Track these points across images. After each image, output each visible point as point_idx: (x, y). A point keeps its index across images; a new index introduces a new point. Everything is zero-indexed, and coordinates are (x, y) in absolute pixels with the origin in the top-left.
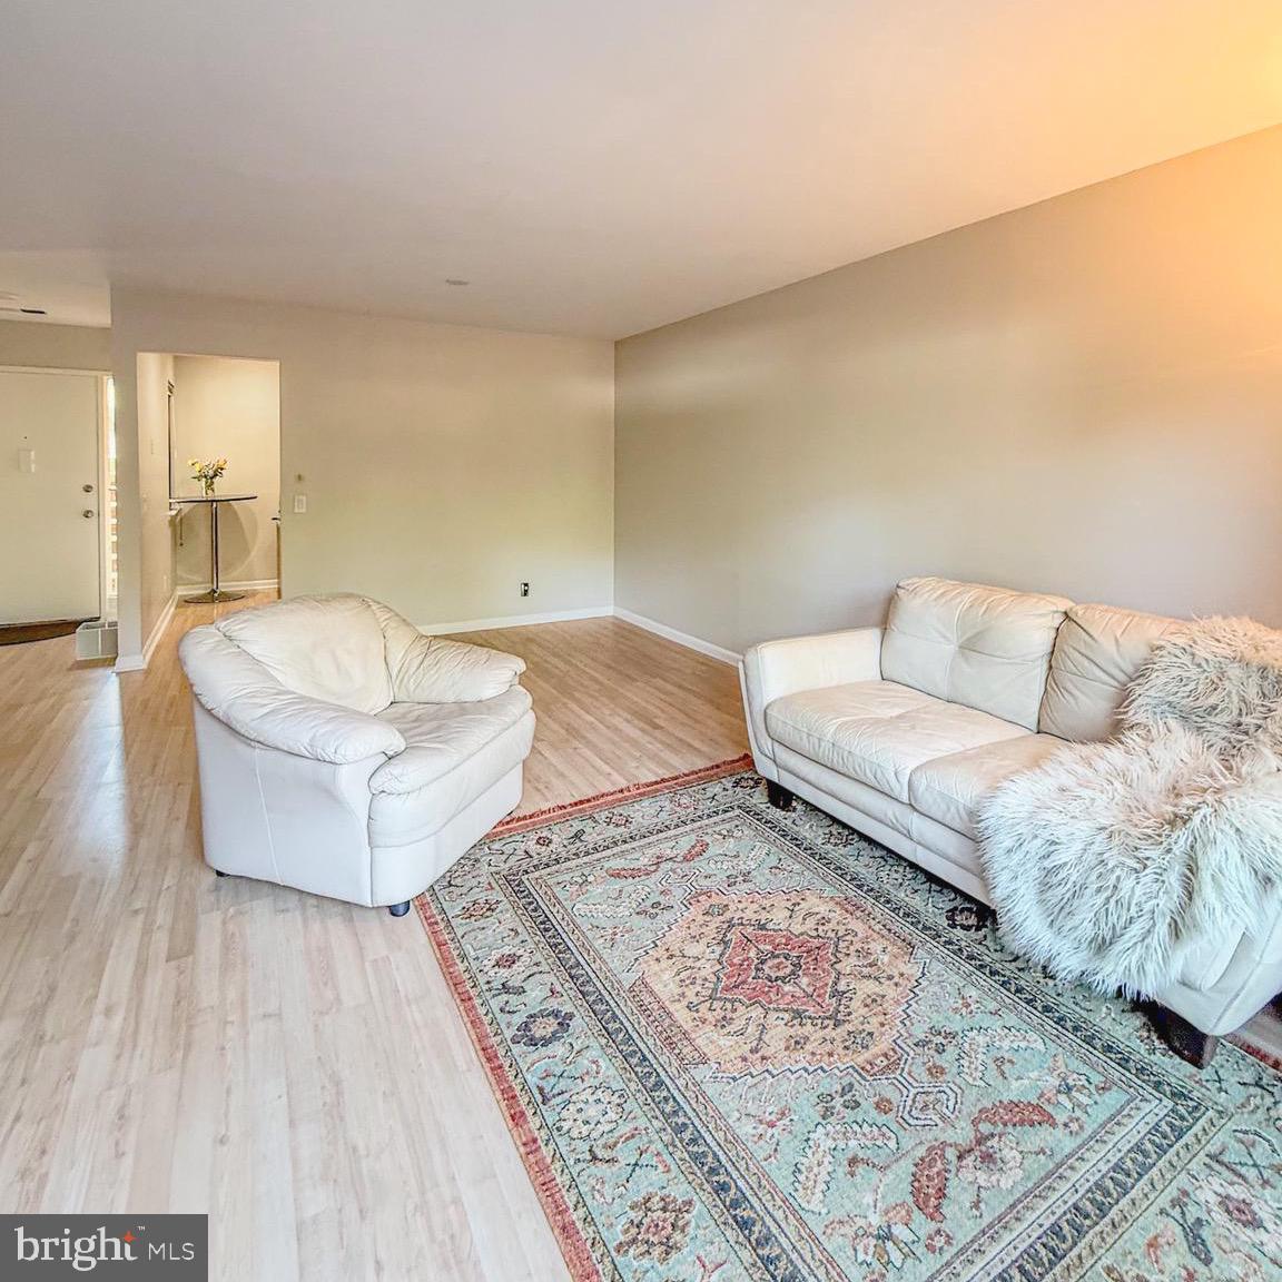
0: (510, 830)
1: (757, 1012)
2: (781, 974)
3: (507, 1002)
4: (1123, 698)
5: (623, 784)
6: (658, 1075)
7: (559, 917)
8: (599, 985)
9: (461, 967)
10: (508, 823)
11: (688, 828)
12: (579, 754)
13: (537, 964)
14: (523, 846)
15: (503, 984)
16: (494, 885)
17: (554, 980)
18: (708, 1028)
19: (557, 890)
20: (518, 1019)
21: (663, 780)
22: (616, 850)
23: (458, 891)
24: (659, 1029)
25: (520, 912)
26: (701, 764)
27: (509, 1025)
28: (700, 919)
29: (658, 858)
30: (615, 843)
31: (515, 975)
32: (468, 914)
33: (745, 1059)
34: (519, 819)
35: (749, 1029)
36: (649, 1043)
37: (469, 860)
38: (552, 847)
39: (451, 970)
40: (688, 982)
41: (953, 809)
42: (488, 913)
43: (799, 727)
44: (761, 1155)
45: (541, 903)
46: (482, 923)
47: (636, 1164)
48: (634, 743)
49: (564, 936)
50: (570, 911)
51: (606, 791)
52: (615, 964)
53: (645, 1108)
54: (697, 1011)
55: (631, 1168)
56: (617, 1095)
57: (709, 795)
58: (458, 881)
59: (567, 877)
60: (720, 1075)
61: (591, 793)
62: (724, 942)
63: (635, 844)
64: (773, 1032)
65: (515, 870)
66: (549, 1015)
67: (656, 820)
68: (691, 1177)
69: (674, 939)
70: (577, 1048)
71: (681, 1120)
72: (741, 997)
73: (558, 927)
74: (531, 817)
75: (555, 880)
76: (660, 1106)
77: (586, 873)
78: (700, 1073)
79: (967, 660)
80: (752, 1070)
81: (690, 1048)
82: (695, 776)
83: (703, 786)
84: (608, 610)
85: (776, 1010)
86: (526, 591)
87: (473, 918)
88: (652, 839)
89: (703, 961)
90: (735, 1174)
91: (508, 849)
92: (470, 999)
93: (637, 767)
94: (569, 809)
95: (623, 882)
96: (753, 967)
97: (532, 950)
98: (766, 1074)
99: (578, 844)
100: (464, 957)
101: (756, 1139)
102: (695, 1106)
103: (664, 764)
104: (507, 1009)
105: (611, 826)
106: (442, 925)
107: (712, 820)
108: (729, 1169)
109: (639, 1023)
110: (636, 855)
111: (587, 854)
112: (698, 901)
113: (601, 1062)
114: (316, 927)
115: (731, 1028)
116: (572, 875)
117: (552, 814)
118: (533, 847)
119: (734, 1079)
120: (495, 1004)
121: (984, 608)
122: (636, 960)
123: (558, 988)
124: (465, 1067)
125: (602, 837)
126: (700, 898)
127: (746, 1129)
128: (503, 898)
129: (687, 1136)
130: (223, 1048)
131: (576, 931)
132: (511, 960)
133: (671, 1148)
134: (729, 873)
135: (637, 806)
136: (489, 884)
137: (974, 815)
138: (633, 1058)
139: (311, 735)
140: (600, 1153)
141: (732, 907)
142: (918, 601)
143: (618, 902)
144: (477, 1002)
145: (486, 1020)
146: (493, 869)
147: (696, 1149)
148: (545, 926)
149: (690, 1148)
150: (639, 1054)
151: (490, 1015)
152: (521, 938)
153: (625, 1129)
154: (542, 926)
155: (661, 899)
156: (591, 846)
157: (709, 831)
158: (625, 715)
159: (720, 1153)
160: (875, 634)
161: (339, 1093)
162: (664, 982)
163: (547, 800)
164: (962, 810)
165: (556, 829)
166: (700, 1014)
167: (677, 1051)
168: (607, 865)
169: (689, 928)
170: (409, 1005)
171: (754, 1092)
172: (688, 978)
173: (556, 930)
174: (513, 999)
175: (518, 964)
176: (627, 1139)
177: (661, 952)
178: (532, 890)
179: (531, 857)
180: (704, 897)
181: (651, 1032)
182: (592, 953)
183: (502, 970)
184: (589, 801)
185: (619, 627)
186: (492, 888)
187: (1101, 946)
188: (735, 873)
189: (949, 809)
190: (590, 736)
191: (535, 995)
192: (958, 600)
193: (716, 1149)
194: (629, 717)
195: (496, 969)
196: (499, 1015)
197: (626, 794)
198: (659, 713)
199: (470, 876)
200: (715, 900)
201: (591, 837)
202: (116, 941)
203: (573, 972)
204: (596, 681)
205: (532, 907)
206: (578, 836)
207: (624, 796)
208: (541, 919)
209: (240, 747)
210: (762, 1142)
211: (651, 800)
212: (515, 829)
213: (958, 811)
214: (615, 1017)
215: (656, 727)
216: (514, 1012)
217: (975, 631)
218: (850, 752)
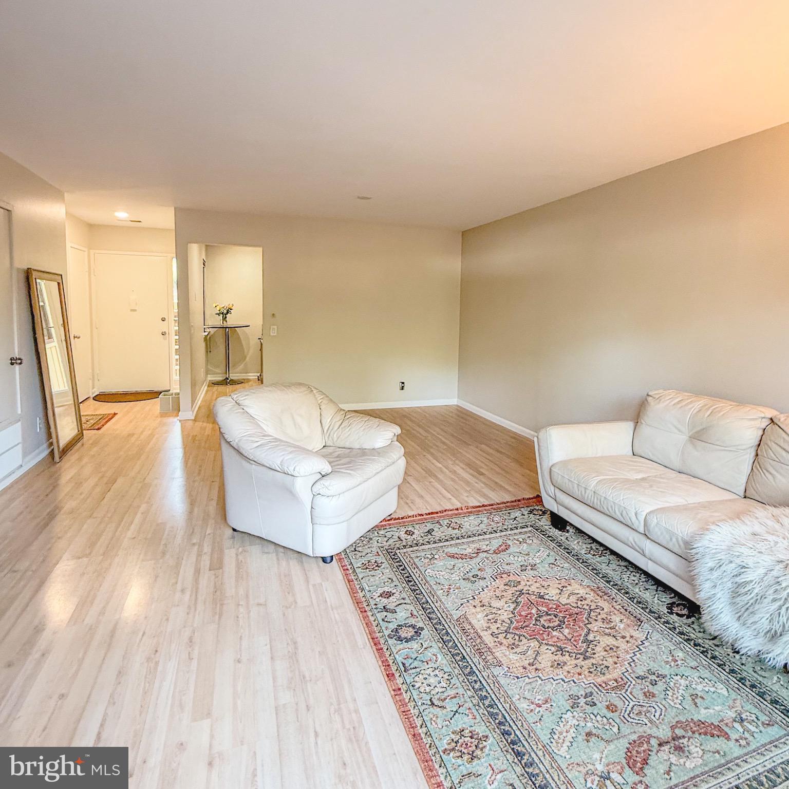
0: (390, 525)
1: (533, 644)
2: (551, 625)
3: (386, 616)
5: (459, 505)
6: (471, 668)
7: (417, 576)
8: (439, 615)
9: (361, 595)
10: (389, 520)
11: (498, 535)
12: (432, 485)
13: (403, 599)
14: (397, 534)
15: (384, 607)
16: (380, 553)
17: (413, 608)
18: (503, 648)
19: (416, 560)
20: (392, 626)
21: (483, 506)
22: (453, 542)
23: (360, 554)
24: (474, 644)
25: (394, 570)
26: (508, 498)
27: (387, 628)
28: (502, 587)
29: (478, 550)
30: (452, 539)
31: (391, 602)
32: (365, 567)
33: (525, 668)
34: (395, 519)
35: (529, 652)
36: (468, 651)
37: (366, 538)
38: (414, 536)
39: (355, 595)
40: (492, 621)
41: (674, 540)
42: (377, 568)
43: (572, 480)
44: (531, 720)
45: (406, 566)
46: (373, 573)
47: (457, 711)
48: (468, 483)
49: (420, 586)
50: (423, 573)
51: (448, 508)
52: (449, 605)
53: (463, 684)
54: (497, 638)
55: (453, 713)
56: (447, 674)
57: (512, 516)
58: (360, 549)
59: (423, 554)
60: (509, 674)
61: (439, 509)
62: (517, 603)
63: (463, 540)
64: (544, 656)
65: (392, 547)
66: (409, 626)
67: (477, 528)
68: (488, 724)
69: (486, 596)
70: (425, 646)
71: (484, 693)
72: (525, 634)
73: (416, 581)
74: (402, 518)
75: (415, 555)
76: (472, 684)
77: (434, 553)
78: (497, 671)
79: (694, 445)
80: (529, 675)
81: (491, 657)
82: (504, 505)
83: (509, 511)
84: (454, 401)
85: (547, 644)
86: (403, 387)
87: (368, 570)
88: (475, 538)
89: (503, 611)
90: (515, 727)
91: (389, 535)
92: (365, 611)
93: (467, 496)
94: (425, 517)
95: (456, 561)
96: (534, 618)
97: (400, 592)
98: (538, 679)
99: (430, 536)
100: (363, 590)
101: (529, 711)
102: (492, 688)
103: (485, 496)
104: (386, 620)
105: (450, 529)
106: (351, 571)
107: (513, 532)
108: (511, 724)
109: (462, 639)
110: (464, 547)
111: (435, 542)
112: (502, 577)
113: (438, 656)
114: (284, 563)
115: (518, 650)
116: (425, 553)
117: (415, 518)
118: (403, 536)
119: (518, 678)
120: (380, 616)
121: (709, 413)
122: (462, 604)
123: (415, 613)
124: (362, 646)
125: (444, 534)
126: (503, 576)
127: (523, 705)
128: (385, 561)
129: (487, 702)
130: (238, 617)
131: (427, 584)
132: (388, 595)
133: (477, 707)
134: (522, 564)
135: (466, 519)
136: (378, 553)
137: (688, 545)
138: (457, 657)
139: (282, 458)
140: (436, 702)
141: (523, 583)
142: (661, 405)
143: (452, 571)
144: (369, 614)
145: (375, 624)
146: (380, 545)
147: (492, 710)
148: (409, 580)
149: (488, 709)
150: (461, 655)
151: (377, 622)
152: (394, 584)
153: (452, 692)
154: (407, 579)
155: (479, 573)
156: (438, 538)
157: (511, 538)
158: (461, 465)
159: (506, 715)
160: (631, 425)
161: (296, 648)
162: (478, 620)
163: (413, 510)
164: (680, 539)
165: (417, 527)
166: (499, 640)
167: (484, 657)
168: (446, 550)
169: (495, 591)
170: (332, 610)
171: (529, 687)
172: (493, 619)
173: (415, 582)
174: (389, 615)
175: (392, 597)
176: (452, 698)
177: (477, 602)
178: (402, 559)
179: (402, 541)
180: (506, 575)
181: (468, 645)
182: (435, 597)
183: (384, 599)
184: (437, 513)
185: (460, 412)
186: (379, 555)
188: (526, 564)
189: (671, 539)
190: (441, 477)
191: (402, 615)
192: (690, 406)
193: (504, 712)
194: (464, 466)
195: (380, 598)
196: (381, 622)
197: (460, 511)
198: (483, 465)
199: (367, 547)
200: (512, 578)
201: (437, 534)
202: (185, 558)
203: (424, 606)
204: (444, 443)
205: (401, 568)
206: (430, 532)
207: (458, 512)
208: (406, 575)
209: (244, 463)
210: (532, 714)
211: (475, 516)
212: (393, 524)
213: (678, 541)
214: (447, 633)
215: (482, 474)
216: (389, 622)
217: (701, 427)
218: (605, 498)
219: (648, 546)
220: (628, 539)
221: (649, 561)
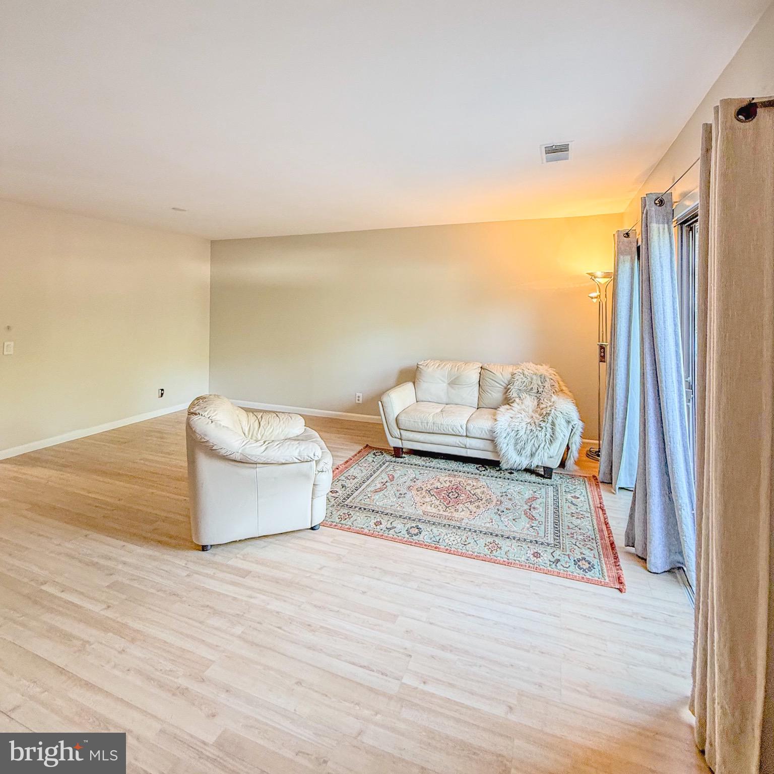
1: (461, 505)
2: (456, 496)
4: (507, 390)
7: (376, 508)
8: (414, 517)
9: (366, 530)
11: (379, 472)
13: (389, 520)
15: (386, 528)
17: (400, 521)
18: (455, 513)
22: (365, 486)
24: (444, 518)
25: (361, 512)
28: (418, 493)
30: (369, 477)
31: (386, 525)
32: (343, 519)
35: (464, 509)
36: (445, 522)
41: (483, 432)
43: (417, 420)
45: (364, 507)
47: (475, 541)
53: (463, 532)
54: (447, 511)
56: (453, 533)
57: (371, 461)
60: (470, 519)
62: (432, 495)
63: (369, 482)
64: (470, 507)
66: (411, 528)
68: (489, 537)
69: (418, 500)
70: (429, 530)
72: (453, 504)
76: (465, 530)
77: (366, 495)
78: (465, 521)
79: (452, 388)
80: (475, 515)
81: (456, 518)
82: (357, 457)
83: (364, 459)
85: (465, 503)
86: (162, 394)
87: (347, 519)
89: (433, 501)
90: (496, 532)
96: (447, 497)
98: (479, 515)
99: (348, 489)
101: (492, 526)
106: (340, 525)
107: (383, 468)
110: (374, 485)
112: (411, 489)
113: (440, 530)
115: (460, 511)
116: (361, 497)
119: (474, 519)
121: (457, 368)
122: (415, 508)
123: (404, 522)
125: (353, 484)
129: (478, 532)
131: (387, 509)
132: (379, 523)
133: (478, 535)
137: (492, 431)
138: (446, 526)
141: (423, 487)
142: (430, 370)
143: (388, 498)
148: (375, 512)
149: (482, 533)
152: (373, 517)
153: (464, 537)
155: (400, 492)
157: (387, 471)
160: (410, 385)
162: (430, 509)
164: (486, 430)
166: (449, 511)
167: (454, 520)
168: (368, 490)
172: (435, 506)
173: (381, 511)
174: (395, 530)
175: (382, 523)
178: (354, 505)
180: (412, 487)
181: (443, 520)
182: (400, 511)
183: (380, 526)
187: (532, 455)
189: (482, 432)
191: (400, 526)
192: (446, 367)
193: (487, 531)
195: (378, 526)
206: (344, 486)
207: (340, 470)
208: (371, 511)
210: (494, 526)
211: (353, 468)
213: (485, 432)
214: (429, 521)
217: (454, 377)
218: (441, 424)
219: (469, 442)
220: (456, 443)
221: (468, 450)
